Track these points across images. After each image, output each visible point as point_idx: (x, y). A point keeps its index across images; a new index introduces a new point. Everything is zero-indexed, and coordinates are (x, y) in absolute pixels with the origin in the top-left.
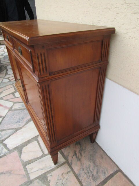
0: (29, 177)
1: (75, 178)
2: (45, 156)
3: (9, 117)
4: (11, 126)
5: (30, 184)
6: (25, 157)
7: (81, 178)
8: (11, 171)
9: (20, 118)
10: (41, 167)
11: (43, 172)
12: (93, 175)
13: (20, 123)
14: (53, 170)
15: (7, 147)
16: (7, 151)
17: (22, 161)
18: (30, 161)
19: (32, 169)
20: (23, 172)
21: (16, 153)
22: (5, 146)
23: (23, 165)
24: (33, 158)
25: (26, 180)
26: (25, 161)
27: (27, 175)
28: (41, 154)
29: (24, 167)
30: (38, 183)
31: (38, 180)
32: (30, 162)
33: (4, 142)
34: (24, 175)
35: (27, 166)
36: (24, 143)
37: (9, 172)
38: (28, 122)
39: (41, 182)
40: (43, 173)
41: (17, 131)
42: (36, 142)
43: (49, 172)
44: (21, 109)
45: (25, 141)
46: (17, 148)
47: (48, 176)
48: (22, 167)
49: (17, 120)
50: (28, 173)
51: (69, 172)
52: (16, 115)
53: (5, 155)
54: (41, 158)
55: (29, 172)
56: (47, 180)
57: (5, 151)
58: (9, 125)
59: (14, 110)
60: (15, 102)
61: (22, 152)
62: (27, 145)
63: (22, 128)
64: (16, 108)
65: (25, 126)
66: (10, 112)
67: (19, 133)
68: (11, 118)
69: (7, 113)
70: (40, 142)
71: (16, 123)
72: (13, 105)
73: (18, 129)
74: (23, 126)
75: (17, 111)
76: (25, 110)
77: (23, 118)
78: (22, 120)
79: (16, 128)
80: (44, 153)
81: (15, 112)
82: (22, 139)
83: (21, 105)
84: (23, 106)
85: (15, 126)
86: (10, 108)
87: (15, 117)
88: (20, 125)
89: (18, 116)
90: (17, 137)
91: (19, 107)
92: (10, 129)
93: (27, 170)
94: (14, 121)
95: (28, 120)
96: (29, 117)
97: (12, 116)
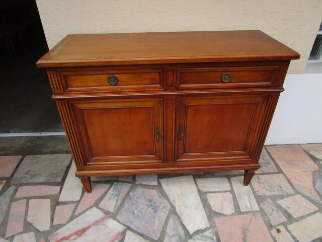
0: (257, 211)
1: (265, 176)
2: (233, 191)
3: (132, 220)
4: (158, 220)
5: (264, 212)
6: (229, 209)
7: (266, 172)
8: (244, 228)
9: (147, 205)
10: (247, 198)
11: (252, 197)
12: (265, 163)
13: (161, 207)
14: (253, 189)
15: (203, 229)
16: (210, 231)
17: (232, 214)
18: (235, 206)
19: (246, 207)
20: (249, 216)
21: (217, 220)
22: (199, 232)
23: (239, 215)
24: (232, 202)
25: (259, 215)
26: (234, 212)
27: (254, 213)
28: (229, 195)
29: (242, 214)
30: (264, 204)
31: (261, 204)
32: (237, 206)
33: (191, 233)
34: (252, 216)
35: (242, 211)
36: (204, 208)
37: (245, 231)
38: (163, 194)
39: (264, 202)
40: (254, 198)
41: (176, 214)
42: (208, 194)
43: (254, 193)
44: (124, 199)
45: (201, 206)
46: (209, 218)
47: (258, 195)
48: (241, 216)
49: (150, 209)
50: (251, 212)
51: (258, 177)
52: (137, 209)
53: (217, 234)
54: (235, 195)
55: (250, 210)
56: (262, 196)
57: (208, 233)
58: (154, 222)
59: (118, 210)
60: (94, 204)
61: (219, 212)
62: (210, 205)
63: (173, 205)
64: (116, 205)
65: (171, 200)
66: (118, 217)
67: (182, 211)
68: (138, 217)
69: (118, 221)
70: (211, 190)
71: (156, 211)
72: (101, 209)
73: (173, 211)
74: (171, 203)
75: (126, 206)
76: (131, 194)
77: (150, 201)
78: (155, 203)
79: (169, 214)
80: (229, 191)
81: (125, 208)
82: (196, 209)
83: (113, 197)
84: (118, 195)
85: (163, 214)
86: (108, 215)
87: (140, 211)
88: (165, 207)
89: (140, 207)
90: (188, 214)
91: (117, 201)
92: (166, 222)
93: (247, 212)
94: (150, 213)
95: (160, 195)
96: (154, 193)
97: (134, 214)
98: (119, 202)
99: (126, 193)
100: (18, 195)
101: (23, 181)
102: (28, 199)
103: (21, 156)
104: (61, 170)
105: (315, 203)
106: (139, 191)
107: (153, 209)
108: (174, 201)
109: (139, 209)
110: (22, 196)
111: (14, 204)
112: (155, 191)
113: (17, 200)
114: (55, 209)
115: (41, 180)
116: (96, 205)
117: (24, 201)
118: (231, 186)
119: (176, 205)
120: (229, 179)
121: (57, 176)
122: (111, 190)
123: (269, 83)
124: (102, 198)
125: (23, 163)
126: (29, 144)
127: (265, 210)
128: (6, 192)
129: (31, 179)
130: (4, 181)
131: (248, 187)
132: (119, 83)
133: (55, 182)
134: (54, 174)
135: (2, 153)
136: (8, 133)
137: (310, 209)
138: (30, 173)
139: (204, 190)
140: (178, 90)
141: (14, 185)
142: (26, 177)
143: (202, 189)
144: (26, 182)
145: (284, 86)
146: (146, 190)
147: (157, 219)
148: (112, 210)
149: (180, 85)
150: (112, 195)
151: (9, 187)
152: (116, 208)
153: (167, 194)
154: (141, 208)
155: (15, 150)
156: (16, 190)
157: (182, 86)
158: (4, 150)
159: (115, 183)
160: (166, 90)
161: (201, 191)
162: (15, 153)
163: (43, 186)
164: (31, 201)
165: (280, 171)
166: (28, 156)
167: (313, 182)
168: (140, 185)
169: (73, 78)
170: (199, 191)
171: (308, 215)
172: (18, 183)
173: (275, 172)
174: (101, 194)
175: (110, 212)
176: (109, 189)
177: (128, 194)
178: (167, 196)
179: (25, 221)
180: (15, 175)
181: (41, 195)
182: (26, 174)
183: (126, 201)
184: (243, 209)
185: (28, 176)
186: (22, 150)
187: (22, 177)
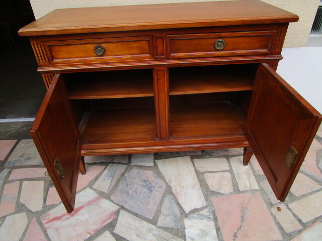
0: (257, 190)
2: (232, 171)
3: (126, 200)
4: (153, 199)
5: (264, 191)
6: (227, 189)
8: (243, 207)
9: (142, 185)
10: (246, 177)
11: (252, 177)
13: (156, 187)
14: (252, 168)
15: (199, 208)
16: (207, 210)
17: (231, 193)
18: (234, 186)
19: (245, 186)
20: (248, 195)
21: (214, 199)
22: (195, 211)
23: (237, 193)
24: (231, 182)
25: (258, 193)
26: (232, 191)
27: (253, 192)
28: (228, 174)
29: (241, 193)
30: (264, 183)
31: (261, 183)
32: (235, 186)
33: (187, 212)
34: (252, 195)
35: (241, 190)
36: (201, 187)
37: (243, 209)
38: (159, 175)
40: (253, 177)
41: (172, 193)
42: (205, 175)
43: (254, 172)
44: (119, 180)
45: (198, 186)
46: (206, 197)
47: (258, 174)
48: (239, 195)
49: (145, 190)
50: (251, 190)
52: (131, 189)
53: (214, 213)
54: (234, 175)
55: (249, 189)
56: (262, 175)
57: (205, 212)
58: (149, 201)
59: (112, 190)
60: (88, 185)
61: (217, 191)
62: (207, 185)
63: (170, 185)
64: (110, 186)
65: (167, 181)
66: (112, 197)
67: (178, 191)
68: (133, 197)
69: (112, 201)
70: (209, 170)
71: (151, 191)
72: (94, 189)
73: (169, 191)
74: (166, 183)
75: (121, 186)
76: (126, 175)
77: (145, 181)
78: (150, 184)
79: (164, 193)
80: (228, 171)
81: (119, 188)
82: (193, 188)
83: (108, 177)
84: (113, 176)
85: (158, 194)
86: (102, 195)
87: (135, 191)
88: (160, 187)
89: (135, 187)
90: (184, 194)
91: (111, 181)
92: (162, 202)
93: (246, 191)
94: (145, 193)
95: (156, 176)
96: (150, 173)
97: (128, 194)
98: (114, 183)
99: (120, 174)
100: (11, 177)
101: (17, 164)
102: (21, 180)
103: (16, 141)
105: (318, 182)
106: (134, 172)
107: (149, 189)
108: (170, 181)
109: (133, 190)
110: (16, 179)
111: (6, 186)
112: (151, 171)
113: (10, 182)
114: (48, 191)
116: (90, 185)
117: (18, 183)
118: (230, 166)
119: (172, 185)
120: (228, 159)
122: (106, 171)
124: (96, 179)
125: (17, 147)
126: (24, 128)
127: (265, 189)
129: (25, 161)
131: (247, 167)
132: (106, 53)
136: (5, 118)
137: (312, 187)
138: (24, 156)
139: (201, 170)
140: (169, 59)
141: (8, 168)
142: (20, 160)
143: (199, 169)
144: (19, 165)
145: (282, 54)
146: (141, 171)
147: (151, 199)
148: (105, 190)
149: (170, 54)
150: (107, 176)
151: (3, 169)
152: (110, 189)
153: (163, 175)
154: (136, 189)
155: (10, 135)
156: (10, 173)
157: (172, 55)
159: (110, 164)
160: (156, 59)
161: (199, 171)
162: (11, 137)
163: (37, 169)
164: (25, 183)
166: (22, 140)
167: (316, 160)
168: (136, 166)
169: (58, 48)
170: (196, 171)
171: (311, 193)
172: (11, 166)
174: (95, 175)
175: (104, 193)
176: (104, 170)
177: (123, 174)
178: (163, 176)
179: (18, 202)
180: (10, 158)
181: (35, 177)
182: (20, 157)
183: (121, 181)
184: (241, 188)
185: (22, 159)
186: (17, 135)
187: (16, 160)
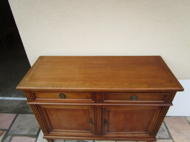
1: (161, 140)
101: (15, 132)
103: (16, 114)
104: (37, 127)
115: (25, 132)
121: (35, 131)
123: (162, 101)
125: (16, 120)
126: (21, 105)
128: (5, 140)
129: (20, 131)
130: (5, 132)
133: (33, 135)
134: (33, 129)
135: (6, 111)
136: (10, 97)
138: (19, 127)
141: (10, 135)
142: (17, 130)
144: (16, 134)
149: (104, 100)
151: (7, 136)
155: (13, 110)
156: (11, 139)
158: (6, 110)
160: (95, 102)
162: (13, 112)
163: (26, 137)
165: (170, 138)
166: (19, 115)
169: (39, 94)
172: (12, 134)
173: (167, 138)
176: (64, 141)
180: (11, 128)
182: (17, 127)
185: (18, 129)
186: (17, 110)
187: (15, 130)
